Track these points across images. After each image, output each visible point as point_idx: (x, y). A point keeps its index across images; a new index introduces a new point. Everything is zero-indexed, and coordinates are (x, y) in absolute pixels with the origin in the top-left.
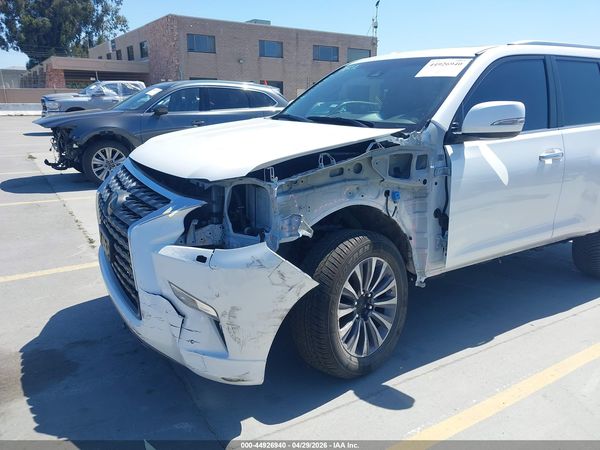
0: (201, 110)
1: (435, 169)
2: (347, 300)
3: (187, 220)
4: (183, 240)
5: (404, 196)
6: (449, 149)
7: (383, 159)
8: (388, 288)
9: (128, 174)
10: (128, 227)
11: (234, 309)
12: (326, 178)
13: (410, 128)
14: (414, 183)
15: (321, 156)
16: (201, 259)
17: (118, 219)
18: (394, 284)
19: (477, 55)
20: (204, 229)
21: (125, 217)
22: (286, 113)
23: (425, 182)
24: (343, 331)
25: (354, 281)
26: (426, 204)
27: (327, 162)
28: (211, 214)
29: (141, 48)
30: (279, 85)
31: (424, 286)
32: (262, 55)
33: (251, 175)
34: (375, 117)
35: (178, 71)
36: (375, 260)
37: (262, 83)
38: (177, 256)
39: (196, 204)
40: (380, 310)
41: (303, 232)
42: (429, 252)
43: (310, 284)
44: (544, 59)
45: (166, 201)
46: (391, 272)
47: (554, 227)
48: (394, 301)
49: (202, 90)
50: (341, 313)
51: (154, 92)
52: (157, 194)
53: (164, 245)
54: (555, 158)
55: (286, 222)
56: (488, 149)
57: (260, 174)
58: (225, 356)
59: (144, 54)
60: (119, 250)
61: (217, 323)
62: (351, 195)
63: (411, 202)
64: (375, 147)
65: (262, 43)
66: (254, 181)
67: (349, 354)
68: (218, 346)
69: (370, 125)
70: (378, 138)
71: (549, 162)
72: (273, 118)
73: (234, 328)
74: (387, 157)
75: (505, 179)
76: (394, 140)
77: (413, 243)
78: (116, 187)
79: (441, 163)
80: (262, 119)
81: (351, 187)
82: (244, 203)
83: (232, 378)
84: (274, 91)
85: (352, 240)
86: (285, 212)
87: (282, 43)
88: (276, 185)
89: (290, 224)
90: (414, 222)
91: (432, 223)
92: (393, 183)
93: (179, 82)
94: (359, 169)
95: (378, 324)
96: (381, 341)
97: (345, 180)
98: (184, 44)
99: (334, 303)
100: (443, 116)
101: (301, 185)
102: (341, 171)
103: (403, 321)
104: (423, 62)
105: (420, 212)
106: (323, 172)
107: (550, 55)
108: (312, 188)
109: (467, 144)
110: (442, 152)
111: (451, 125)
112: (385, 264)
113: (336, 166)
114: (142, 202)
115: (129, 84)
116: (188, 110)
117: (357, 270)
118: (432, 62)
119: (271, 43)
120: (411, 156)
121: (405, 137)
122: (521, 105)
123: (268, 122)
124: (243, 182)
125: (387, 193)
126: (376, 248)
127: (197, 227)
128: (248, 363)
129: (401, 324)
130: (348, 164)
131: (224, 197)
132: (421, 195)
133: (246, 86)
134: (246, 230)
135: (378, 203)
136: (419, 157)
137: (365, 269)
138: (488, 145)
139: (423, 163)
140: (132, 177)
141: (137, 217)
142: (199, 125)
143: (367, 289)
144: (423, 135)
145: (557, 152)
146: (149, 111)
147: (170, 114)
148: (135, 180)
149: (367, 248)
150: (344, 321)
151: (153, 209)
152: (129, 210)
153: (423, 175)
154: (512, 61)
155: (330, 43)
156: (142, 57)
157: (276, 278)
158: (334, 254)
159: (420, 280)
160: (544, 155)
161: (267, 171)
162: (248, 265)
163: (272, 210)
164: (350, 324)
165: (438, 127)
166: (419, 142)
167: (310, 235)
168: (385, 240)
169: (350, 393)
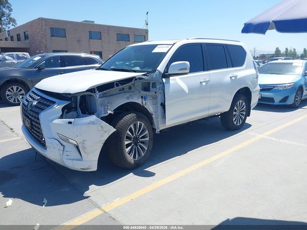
0: (61, 67)
1: (159, 88)
2: (128, 138)
3: (63, 109)
4: (62, 117)
5: (148, 98)
6: (164, 80)
7: (139, 84)
8: (145, 133)
9: (35, 94)
10: (39, 114)
11: (84, 141)
12: (118, 92)
13: (149, 72)
14: (151, 93)
15: (115, 83)
16: (70, 123)
17: (33, 111)
18: (147, 132)
19: (174, 44)
20: (69, 113)
21: (37, 110)
22: (102, 67)
23: (156, 93)
24: (128, 150)
25: (131, 130)
26: (157, 101)
27: (117, 85)
28: (72, 108)
29: (25, 35)
30: (100, 54)
31: (159, 133)
32: (90, 38)
33: (87, 91)
34: (138, 68)
35: (46, 47)
36: (139, 123)
37: (91, 53)
38: (60, 123)
39: (66, 103)
40: (142, 142)
41: (109, 112)
42: (160, 119)
43: (113, 130)
44: (201, 45)
45: (54, 103)
46: (145, 127)
47: (209, 109)
48: (148, 139)
49: (61, 57)
50: (127, 143)
51: (37, 58)
52: (50, 100)
53: (55, 119)
54: (207, 82)
55: (103, 108)
56: (179, 80)
57: (91, 90)
58: (81, 160)
59: (26, 37)
60: (34, 124)
61: (77, 147)
62: (128, 98)
63: (151, 101)
64: (136, 79)
65: (90, 32)
66: (89, 93)
67: (130, 159)
68: (79, 156)
69: (135, 71)
70: (137, 76)
71: (204, 84)
72: (96, 69)
73: (84, 148)
74: (140, 83)
75: (187, 91)
76: (143, 77)
77: (153, 116)
78: (30, 99)
79: (161, 85)
80: (91, 70)
81: (128, 95)
82: (85, 103)
83: (85, 168)
84: (97, 57)
85: (129, 115)
86: (102, 105)
87: (100, 33)
88: (98, 94)
89: (104, 109)
90: (153, 108)
91: (160, 108)
92: (144, 93)
93: (50, 54)
94: (130, 88)
95: (142, 148)
96: (143, 154)
97: (125, 92)
98: (49, 33)
99: (124, 139)
100: (161, 68)
101: (107, 94)
102: (123, 89)
103: (152, 147)
104: (155, 46)
105: (155, 104)
106: (116, 89)
107: (203, 43)
108: (112, 95)
109: (171, 78)
110: (161, 81)
111: (164, 71)
112: (143, 124)
113: (121, 87)
114: (44, 104)
115: (20, 54)
116: (55, 67)
117: (132, 126)
118: (158, 46)
119: (94, 32)
120: (149, 83)
121: (147, 76)
122: (188, 63)
123: (94, 71)
124: (84, 94)
125: (142, 97)
126: (139, 118)
127: (67, 113)
128: (90, 162)
129: (151, 148)
130: (126, 86)
131: (77, 101)
132: (155, 98)
133: (83, 55)
134: (87, 113)
135: (139, 101)
136: (153, 83)
137: (135, 126)
138: (180, 78)
139: (154, 85)
140: (37, 95)
141: (42, 110)
142: (61, 74)
143: (136, 134)
144: (154, 75)
145: (207, 80)
146: (35, 68)
147: (46, 69)
148: (39, 96)
149: (135, 118)
150: (128, 146)
151: (48, 106)
152: (38, 107)
153: (154, 90)
154: (189, 46)
155: (125, 32)
156: (25, 39)
157: (100, 128)
158: (122, 120)
159: (158, 131)
160: (202, 81)
161: (94, 89)
162: (89, 124)
163: (97, 104)
164: (130, 147)
165: (159, 72)
166: (152, 78)
167: (112, 113)
168: (142, 115)
169: (132, 173)
